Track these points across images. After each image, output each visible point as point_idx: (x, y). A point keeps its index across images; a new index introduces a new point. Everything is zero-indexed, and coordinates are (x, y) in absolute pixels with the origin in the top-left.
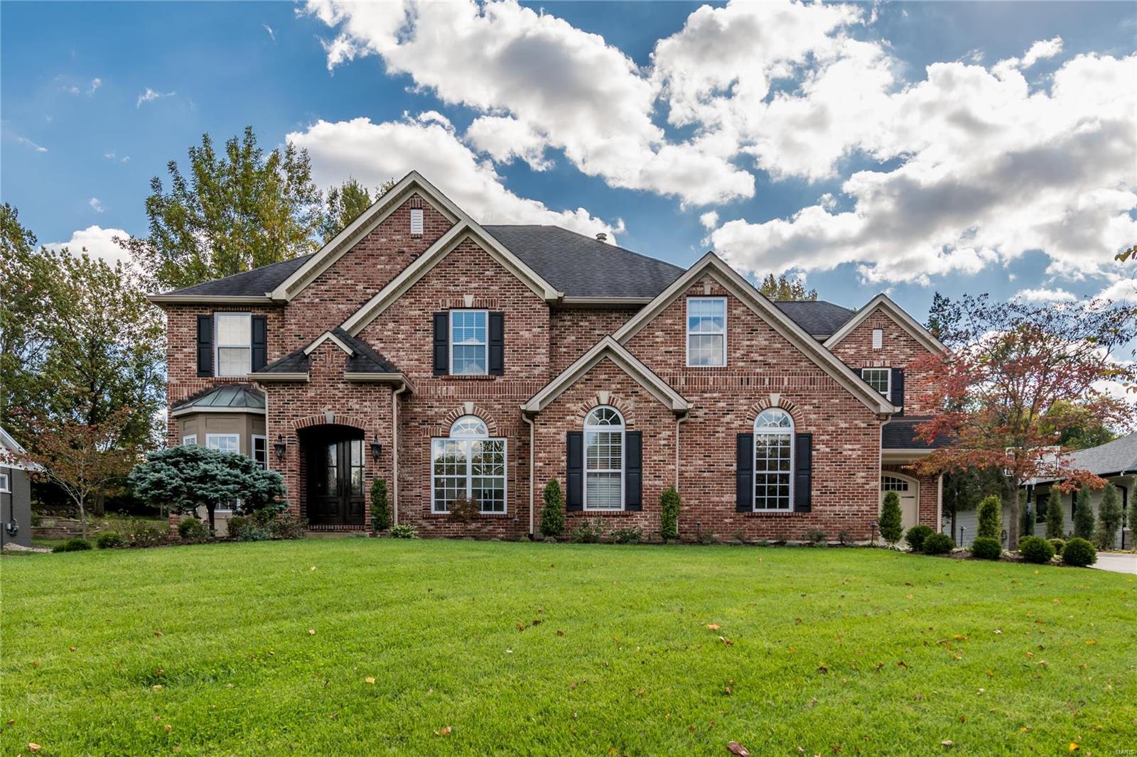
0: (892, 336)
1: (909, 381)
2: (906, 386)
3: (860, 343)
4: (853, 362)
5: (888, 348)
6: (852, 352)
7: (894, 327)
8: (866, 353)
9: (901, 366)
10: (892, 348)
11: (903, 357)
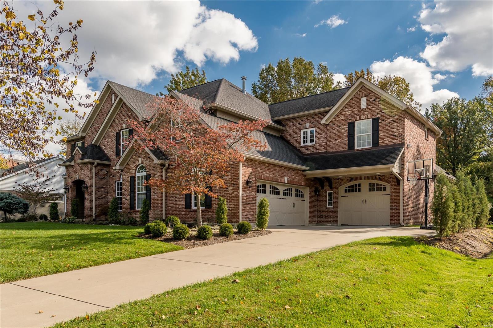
0: (372, 100)
1: (382, 124)
2: (380, 128)
3: (353, 107)
4: (350, 118)
5: (370, 107)
6: (349, 113)
7: (373, 94)
8: (357, 112)
9: (377, 116)
10: (371, 107)
11: (378, 111)
